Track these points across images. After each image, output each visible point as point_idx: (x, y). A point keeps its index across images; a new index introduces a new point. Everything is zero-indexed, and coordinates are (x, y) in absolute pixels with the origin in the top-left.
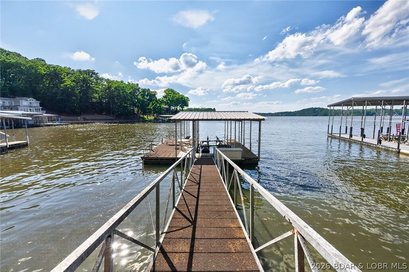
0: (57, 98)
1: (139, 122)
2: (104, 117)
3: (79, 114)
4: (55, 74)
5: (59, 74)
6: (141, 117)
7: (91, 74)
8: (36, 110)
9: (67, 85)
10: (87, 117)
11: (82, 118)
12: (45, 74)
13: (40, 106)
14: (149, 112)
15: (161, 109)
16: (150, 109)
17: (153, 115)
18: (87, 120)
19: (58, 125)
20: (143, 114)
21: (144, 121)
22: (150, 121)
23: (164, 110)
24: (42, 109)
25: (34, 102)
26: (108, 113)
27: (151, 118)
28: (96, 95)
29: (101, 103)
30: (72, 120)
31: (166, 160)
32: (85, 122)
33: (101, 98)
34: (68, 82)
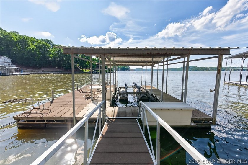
0: (24, 57)
1: (79, 73)
2: (56, 70)
3: (39, 68)
4: (24, 41)
5: (26, 41)
6: (81, 70)
7: (49, 42)
8: (8, 64)
9: (30, 48)
10: (45, 70)
11: (40, 70)
12: (16, 42)
13: (12, 62)
14: (86, 67)
15: (94, 65)
16: (87, 65)
17: (89, 69)
18: (45, 72)
19: (20, 75)
20: (82, 68)
21: (83, 73)
22: (87, 73)
23: (96, 66)
24: (13, 64)
25: (7, 59)
26: (59, 67)
27: (88, 71)
28: (51, 56)
29: (55, 61)
30: (34, 72)
31: (57, 121)
32: (43, 73)
33: (55, 58)
34: (32, 46)
